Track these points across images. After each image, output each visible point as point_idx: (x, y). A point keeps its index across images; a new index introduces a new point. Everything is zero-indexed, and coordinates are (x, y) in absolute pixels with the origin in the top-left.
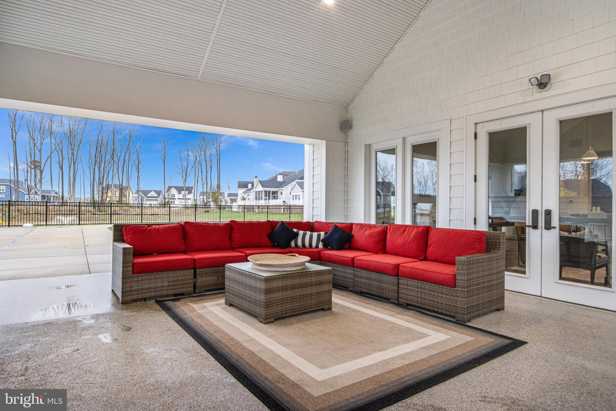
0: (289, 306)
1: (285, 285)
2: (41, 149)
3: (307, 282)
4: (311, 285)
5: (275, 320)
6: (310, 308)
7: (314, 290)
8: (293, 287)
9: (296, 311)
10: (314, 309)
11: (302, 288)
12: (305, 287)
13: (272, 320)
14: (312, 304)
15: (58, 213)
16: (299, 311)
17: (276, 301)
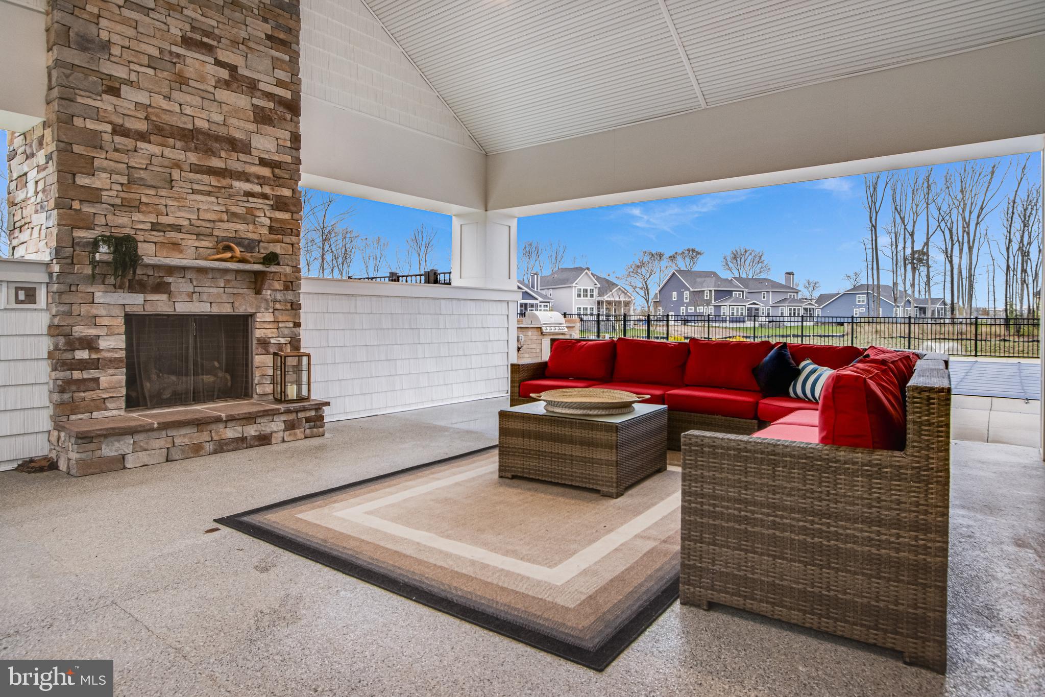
0: (533, 463)
1: (527, 430)
2: (913, 232)
3: (565, 435)
4: (572, 441)
5: (514, 477)
6: (572, 480)
7: (577, 451)
8: (540, 436)
9: (545, 476)
10: (577, 484)
11: (555, 441)
12: (562, 442)
13: (509, 475)
14: (574, 474)
15: (938, 337)
16: (551, 477)
17: (514, 450)
